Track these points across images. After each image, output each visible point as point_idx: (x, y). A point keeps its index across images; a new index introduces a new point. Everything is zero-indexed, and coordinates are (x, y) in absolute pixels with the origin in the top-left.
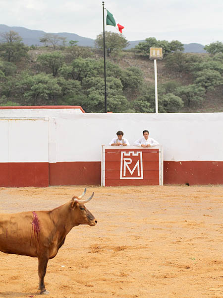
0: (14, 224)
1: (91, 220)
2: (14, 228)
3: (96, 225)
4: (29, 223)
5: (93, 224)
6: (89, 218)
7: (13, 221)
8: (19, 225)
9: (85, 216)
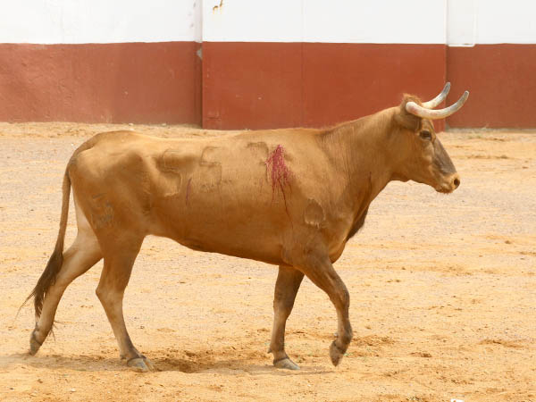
0: (212, 166)
1: (445, 174)
2: (212, 178)
3: (455, 191)
4: (257, 161)
5: (445, 185)
6: (439, 167)
7: (209, 157)
8: (224, 169)
9: (429, 158)
